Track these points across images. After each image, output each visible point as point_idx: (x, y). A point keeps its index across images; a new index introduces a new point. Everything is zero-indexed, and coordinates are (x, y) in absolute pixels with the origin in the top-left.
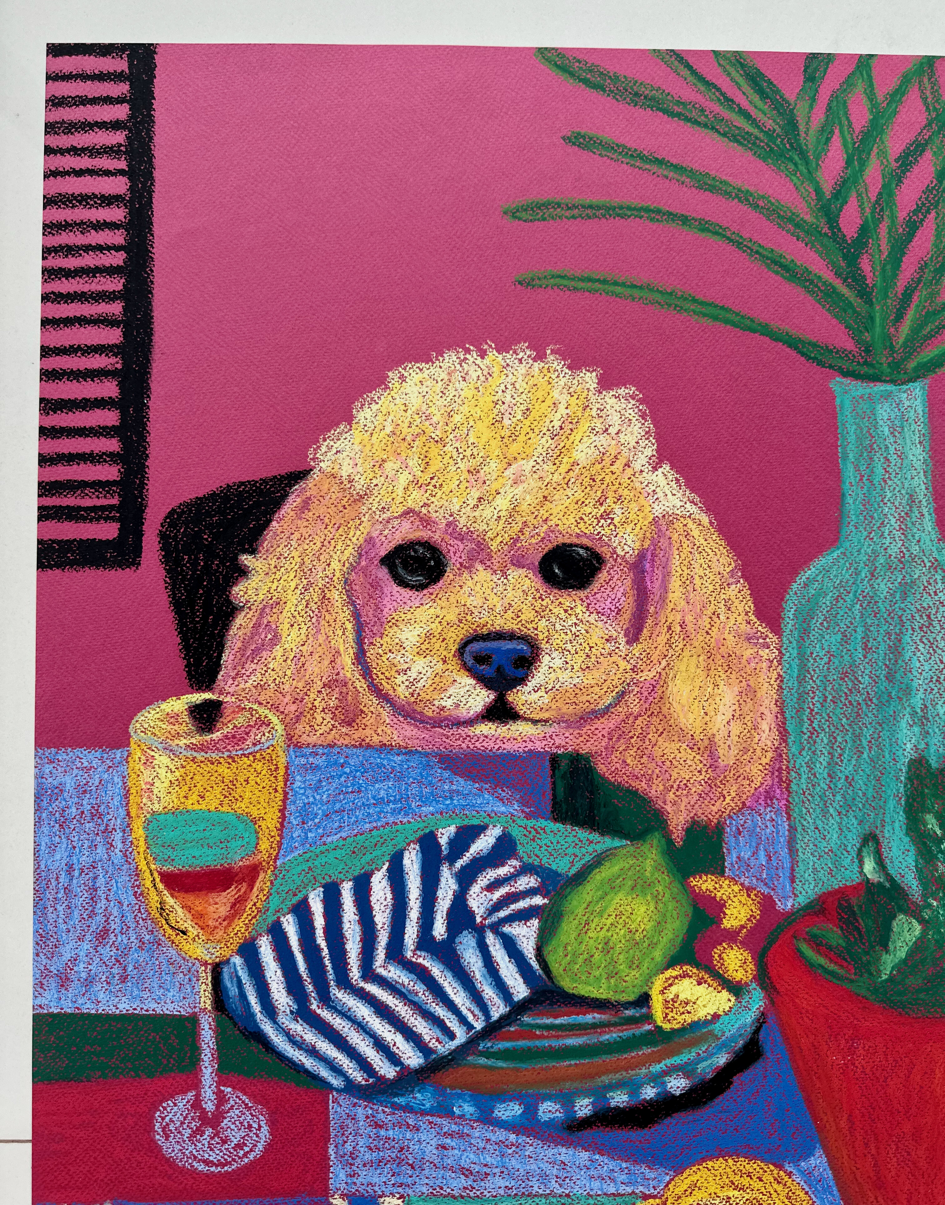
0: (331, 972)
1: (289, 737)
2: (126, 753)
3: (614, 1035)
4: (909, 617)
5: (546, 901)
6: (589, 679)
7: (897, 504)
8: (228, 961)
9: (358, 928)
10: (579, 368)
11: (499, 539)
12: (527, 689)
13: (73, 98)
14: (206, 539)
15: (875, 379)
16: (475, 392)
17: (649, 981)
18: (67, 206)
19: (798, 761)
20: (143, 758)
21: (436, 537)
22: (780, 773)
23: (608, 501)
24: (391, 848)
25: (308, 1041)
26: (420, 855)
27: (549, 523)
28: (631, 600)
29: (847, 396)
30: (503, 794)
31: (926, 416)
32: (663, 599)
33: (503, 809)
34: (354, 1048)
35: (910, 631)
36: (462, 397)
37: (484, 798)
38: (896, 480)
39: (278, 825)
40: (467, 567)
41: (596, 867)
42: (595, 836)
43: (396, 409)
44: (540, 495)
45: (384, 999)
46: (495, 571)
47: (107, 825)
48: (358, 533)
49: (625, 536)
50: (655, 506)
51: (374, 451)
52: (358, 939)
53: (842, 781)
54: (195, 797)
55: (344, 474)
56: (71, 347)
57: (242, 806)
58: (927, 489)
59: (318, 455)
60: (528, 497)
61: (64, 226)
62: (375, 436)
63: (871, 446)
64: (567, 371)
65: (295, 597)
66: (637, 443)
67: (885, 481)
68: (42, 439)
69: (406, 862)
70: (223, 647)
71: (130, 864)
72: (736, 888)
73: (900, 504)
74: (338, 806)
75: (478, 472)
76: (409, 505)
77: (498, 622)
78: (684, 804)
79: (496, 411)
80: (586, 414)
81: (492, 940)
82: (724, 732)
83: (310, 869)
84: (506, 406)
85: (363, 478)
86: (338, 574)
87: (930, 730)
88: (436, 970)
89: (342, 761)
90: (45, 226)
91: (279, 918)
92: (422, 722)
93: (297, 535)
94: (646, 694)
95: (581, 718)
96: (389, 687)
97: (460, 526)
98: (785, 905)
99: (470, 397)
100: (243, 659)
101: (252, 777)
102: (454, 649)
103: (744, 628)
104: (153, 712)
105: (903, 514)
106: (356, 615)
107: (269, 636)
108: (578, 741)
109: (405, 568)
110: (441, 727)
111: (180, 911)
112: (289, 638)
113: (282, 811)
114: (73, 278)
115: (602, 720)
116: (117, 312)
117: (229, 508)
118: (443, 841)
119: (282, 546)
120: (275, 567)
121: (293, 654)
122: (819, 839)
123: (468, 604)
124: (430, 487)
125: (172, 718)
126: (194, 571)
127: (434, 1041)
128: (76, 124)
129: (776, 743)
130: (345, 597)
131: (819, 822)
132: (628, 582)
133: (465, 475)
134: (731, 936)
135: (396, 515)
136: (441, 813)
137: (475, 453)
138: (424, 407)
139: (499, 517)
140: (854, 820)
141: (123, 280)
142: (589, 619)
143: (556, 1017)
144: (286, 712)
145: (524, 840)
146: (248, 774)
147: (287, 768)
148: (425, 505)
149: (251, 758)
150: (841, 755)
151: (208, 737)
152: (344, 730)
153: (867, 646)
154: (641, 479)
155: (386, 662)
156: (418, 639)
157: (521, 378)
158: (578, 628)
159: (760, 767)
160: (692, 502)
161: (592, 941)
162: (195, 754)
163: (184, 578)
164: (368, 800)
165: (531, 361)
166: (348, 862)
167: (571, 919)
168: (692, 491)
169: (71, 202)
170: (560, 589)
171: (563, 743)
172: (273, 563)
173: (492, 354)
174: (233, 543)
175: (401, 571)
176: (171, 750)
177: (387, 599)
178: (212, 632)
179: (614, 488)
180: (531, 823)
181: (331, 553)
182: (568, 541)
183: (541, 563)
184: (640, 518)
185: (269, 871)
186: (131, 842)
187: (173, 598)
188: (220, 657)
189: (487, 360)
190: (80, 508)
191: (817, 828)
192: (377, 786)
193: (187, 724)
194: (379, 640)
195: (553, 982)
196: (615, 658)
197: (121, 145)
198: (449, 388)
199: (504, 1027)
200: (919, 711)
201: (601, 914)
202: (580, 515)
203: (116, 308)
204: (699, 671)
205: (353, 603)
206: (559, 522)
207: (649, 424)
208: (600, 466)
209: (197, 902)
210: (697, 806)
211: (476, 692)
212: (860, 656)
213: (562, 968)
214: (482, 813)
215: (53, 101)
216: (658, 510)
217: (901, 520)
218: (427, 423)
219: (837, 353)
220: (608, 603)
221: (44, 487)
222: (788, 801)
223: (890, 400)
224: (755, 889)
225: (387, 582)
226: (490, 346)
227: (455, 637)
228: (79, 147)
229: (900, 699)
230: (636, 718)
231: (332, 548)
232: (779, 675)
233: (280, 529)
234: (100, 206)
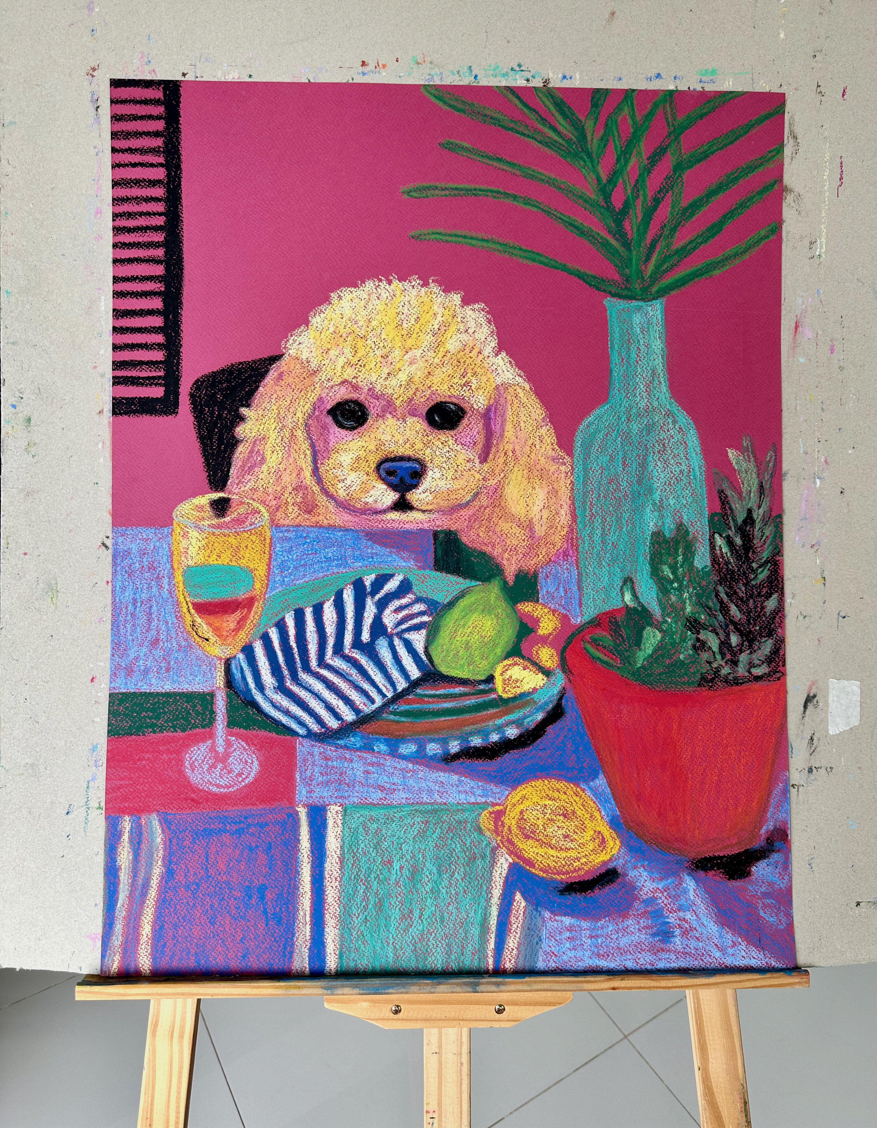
0: (299, 662)
1: (272, 521)
2: (171, 530)
3: (473, 701)
4: (652, 445)
5: (431, 619)
6: (457, 485)
7: (644, 375)
8: (235, 657)
9: (315, 636)
10: (449, 292)
11: (401, 399)
12: (418, 491)
13: (128, 116)
14: (219, 398)
15: (632, 298)
16: (385, 306)
17: (493, 667)
18: (127, 187)
19: (583, 533)
20: (182, 533)
21: (362, 398)
22: (572, 541)
23: (468, 375)
24: (335, 587)
25: (284, 706)
26: (353, 592)
27: (432, 389)
28: (482, 436)
29: (614, 309)
30: (404, 555)
31: (663, 321)
32: (502, 436)
33: (404, 564)
34: (313, 710)
35: (652, 454)
36: (377, 310)
37: (392, 557)
38: (644, 361)
39: (266, 574)
40: (381, 416)
41: (461, 598)
42: (460, 580)
43: (336, 317)
44: (426, 372)
45: (331, 679)
46: (398, 419)
47: (159, 574)
48: (313, 394)
49: (479, 397)
50: (497, 378)
51: (322, 343)
52: (316, 642)
53: (610, 545)
54: (215, 556)
55: (304, 358)
56: (132, 277)
57: (244, 562)
58: (663, 366)
59: (287, 346)
60: (418, 373)
61: (126, 199)
62: (323, 334)
63: (629, 340)
64: (442, 293)
65: (275, 434)
66: (486, 339)
67: (637, 362)
68: (115, 334)
69: (345, 596)
70: (230, 464)
71: (173, 598)
72: (546, 610)
73: (646, 376)
74: (303, 562)
75: (387, 357)
76: (345, 378)
77: (400, 450)
78: (514, 560)
79: (398, 319)
80: (455, 321)
81: (398, 643)
82: (538, 517)
83: (286, 600)
84: (404, 316)
85: (316, 360)
86: (301, 420)
87: (665, 514)
88: (363, 660)
89: (305, 535)
90: (114, 200)
91: (267, 629)
92: (354, 511)
93: (275, 396)
94: (491, 494)
95: (452, 509)
96: (333, 490)
97: (377, 391)
98: (577, 621)
99: (382, 310)
100: (243, 473)
101: (250, 545)
102: (373, 467)
103: (551, 453)
104: (187, 504)
105: (648, 382)
106: (313, 446)
107: (259, 459)
108: (450, 523)
109: (343, 416)
110: (365, 514)
111: (205, 626)
112: (271, 460)
113: (269, 565)
114: (132, 233)
115: (465, 510)
116: (160, 255)
117: (232, 379)
118: (368, 583)
119: (266, 403)
120: (262, 415)
121: (274, 470)
122: (597, 581)
123: (382, 439)
124: (358, 366)
125: (200, 508)
126: (212, 417)
127: (362, 704)
128: (131, 133)
129: (570, 523)
130: (306, 435)
131: (596, 570)
132: (481, 425)
133: (380, 359)
134: (544, 640)
135: (337, 383)
136: (366, 567)
137: (386, 345)
138: (354, 316)
139: (401, 385)
140: (618, 569)
141: (164, 235)
142: (457, 448)
143: (436, 690)
144: (270, 505)
145: (417, 582)
146: (247, 543)
147: (271, 539)
148: (355, 377)
149: (249, 533)
150: (609, 530)
151: (222, 520)
152: (306, 516)
153: (625, 463)
154: (488, 361)
155: (332, 475)
156: (351, 460)
157: (413, 298)
158: (450, 454)
159: (560, 537)
160: (519, 376)
161: (458, 643)
162: (214, 530)
163: (206, 422)
164: (321, 558)
165: (420, 287)
166: (309, 596)
167: (446, 630)
168: (519, 369)
169: (129, 184)
170: (439, 430)
171: (441, 524)
172: (260, 413)
173: (396, 283)
174: (235, 400)
175: (340, 418)
176: (199, 528)
177: (332, 436)
178: (224, 456)
179: (472, 367)
180: (422, 572)
181: (297, 407)
182: (444, 400)
183: (426, 414)
184: (487, 386)
185: (261, 602)
186: (174, 584)
187: (199, 434)
188: (228, 471)
189: (393, 286)
190: (139, 378)
191: (595, 574)
192: (326, 550)
193: (209, 512)
194: (327, 461)
195: (435, 668)
196: (473, 472)
197: (160, 147)
198: (369, 304)
199: (405, 696)
200: (658, 502)
201: (464, 626)
202: (451, 383)
203: (160, 253)
204: (523, 479)
205: (311, 439)
206: (438, 388)
207: (493, 327)
208: (463, 353)
209: (217, 621)
210: (522, 561)
211: (387, 493)
212: (621, 469)
213: (440, 659)
214: (392, 567)
215: (115, 117)
216: (499, 381)
217: (647, 386)
218: (356, 326)
219: (608, 282)
220: (468, 438)
221: (116, 365)
222: (577, 557)
223: (641, 312)
224: (557, 611)
225: (332, 426)
226: (395, 277)
227: (374, 460)
228: (133, 148)
229: (646, 495)
230: (485, 509)
231: (297, 404)
232: (572, 481)
233: (265, 392)
234: (148, 186)
